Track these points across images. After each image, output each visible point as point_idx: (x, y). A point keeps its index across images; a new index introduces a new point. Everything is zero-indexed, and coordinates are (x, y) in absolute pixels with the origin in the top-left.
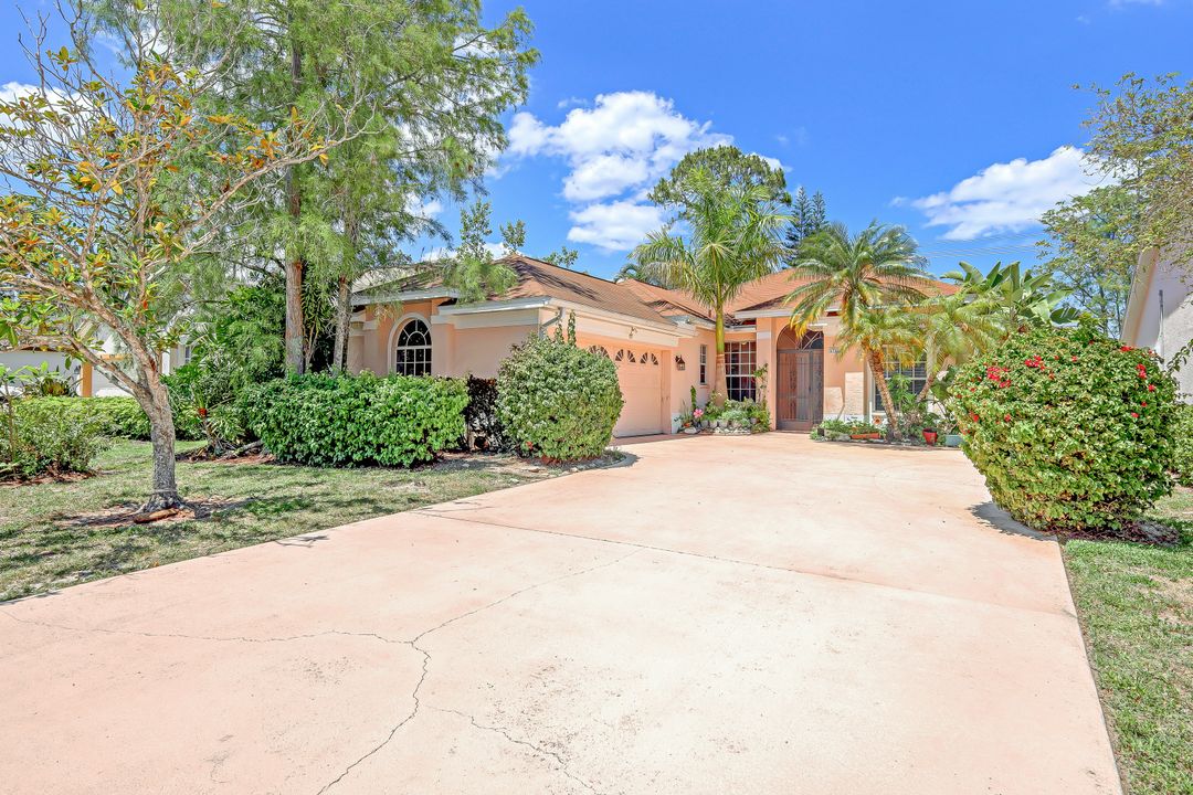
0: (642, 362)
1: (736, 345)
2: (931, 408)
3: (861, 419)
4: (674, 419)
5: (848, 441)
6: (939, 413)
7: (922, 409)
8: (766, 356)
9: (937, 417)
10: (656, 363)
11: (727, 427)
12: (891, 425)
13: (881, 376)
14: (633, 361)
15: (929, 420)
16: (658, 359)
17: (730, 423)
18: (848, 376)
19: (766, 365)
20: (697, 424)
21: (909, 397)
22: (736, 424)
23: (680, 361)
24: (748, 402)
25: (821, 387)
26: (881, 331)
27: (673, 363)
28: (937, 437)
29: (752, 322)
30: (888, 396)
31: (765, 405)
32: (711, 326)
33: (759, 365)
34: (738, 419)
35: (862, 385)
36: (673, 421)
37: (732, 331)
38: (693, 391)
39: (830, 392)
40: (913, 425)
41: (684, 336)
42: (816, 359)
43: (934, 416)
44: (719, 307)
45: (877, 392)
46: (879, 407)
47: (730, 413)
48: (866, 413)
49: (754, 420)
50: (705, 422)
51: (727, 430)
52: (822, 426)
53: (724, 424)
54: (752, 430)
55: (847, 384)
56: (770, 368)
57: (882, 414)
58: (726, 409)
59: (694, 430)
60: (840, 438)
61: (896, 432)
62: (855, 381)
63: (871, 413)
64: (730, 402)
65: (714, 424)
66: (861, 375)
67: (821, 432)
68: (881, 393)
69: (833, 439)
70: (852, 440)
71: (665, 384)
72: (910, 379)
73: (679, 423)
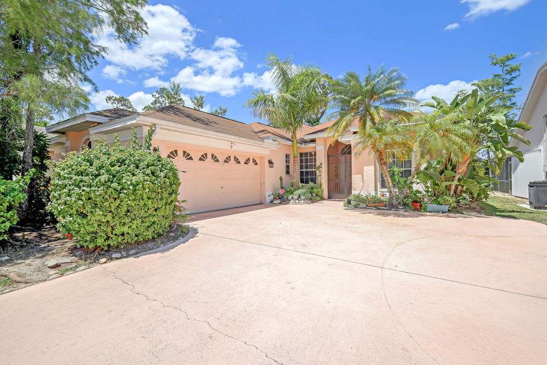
0: (245, 163)
1: (306, 154)
2: (415, 187)
3: (373, 193)
4: (268, 195)
5: (365, 208)
6: (421, 190)
7: (410, 188)
8: (321, 159)
9: (420, 192)
10: (256, 164)
11: (298, 199)
12: (391, 198)
13: (385, 168)
14: (239, 162)
15: (415, 195)
16: (258, 161)
17: (299, 197)
18: (365, 168)
19: (321, 164)
20: (281, 198)
21: (402, 180)
22: (302, 197)
23: (270, 162)
24: (311, 184)
25: (351, 175)
26: (384, 137)
27: (267, 164)
28: (421, 206)
29: (313, 141)
30: (390, 180)
31: (321, 185)
32: (289, 143)
33: (318, 164)
34: (304, 195)
35: (373, 173)
36: (267, 197)
37: (303, 146)
38: (281, 179)
39: (356, 179)
40: (405, 198)
41: (273, 149)
42: (348, 160)
43: (418, 191)
44: (294, 132)
45: (382, 177)
46: (383, 186)
47: (300, 191)
48: (376, 190)
49: (314, 195)
50: (285, 197)
51: (297, 201)
52: (350, 198)
53: (296, 197)
54: (312, 200)
55: (364, 173)
56: (323, 165)
57: (386, 190)
58: (299, 188)
59: (279, 201)
60: (361, 206)
61: (395, 202)
62: (370, 171)
63: (379, 190)
64: (300, 185)
65: (290, 197)
66: (372, 168)
67: (349, 202)
68: (385, 179)
69: (356, 207)
70: (367, 207)
71: (262, 176)
72: (402, 169)
73: (272, 197)
